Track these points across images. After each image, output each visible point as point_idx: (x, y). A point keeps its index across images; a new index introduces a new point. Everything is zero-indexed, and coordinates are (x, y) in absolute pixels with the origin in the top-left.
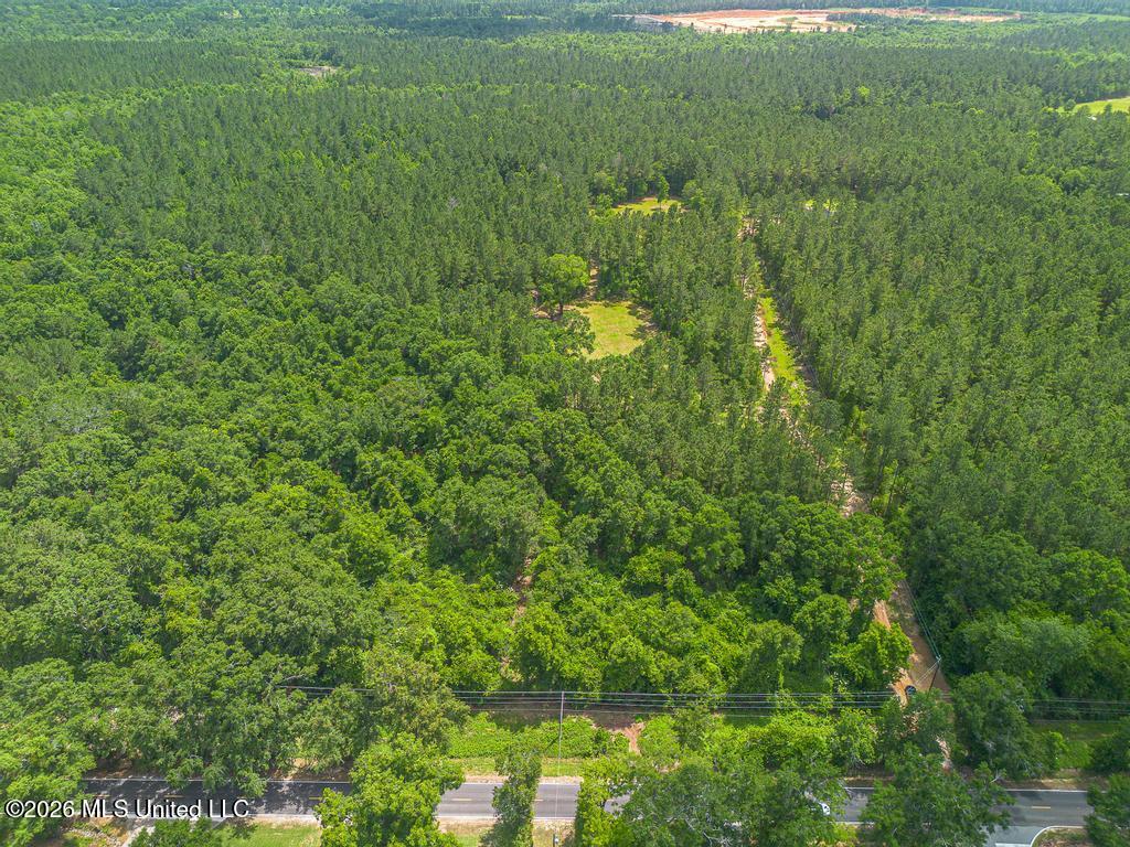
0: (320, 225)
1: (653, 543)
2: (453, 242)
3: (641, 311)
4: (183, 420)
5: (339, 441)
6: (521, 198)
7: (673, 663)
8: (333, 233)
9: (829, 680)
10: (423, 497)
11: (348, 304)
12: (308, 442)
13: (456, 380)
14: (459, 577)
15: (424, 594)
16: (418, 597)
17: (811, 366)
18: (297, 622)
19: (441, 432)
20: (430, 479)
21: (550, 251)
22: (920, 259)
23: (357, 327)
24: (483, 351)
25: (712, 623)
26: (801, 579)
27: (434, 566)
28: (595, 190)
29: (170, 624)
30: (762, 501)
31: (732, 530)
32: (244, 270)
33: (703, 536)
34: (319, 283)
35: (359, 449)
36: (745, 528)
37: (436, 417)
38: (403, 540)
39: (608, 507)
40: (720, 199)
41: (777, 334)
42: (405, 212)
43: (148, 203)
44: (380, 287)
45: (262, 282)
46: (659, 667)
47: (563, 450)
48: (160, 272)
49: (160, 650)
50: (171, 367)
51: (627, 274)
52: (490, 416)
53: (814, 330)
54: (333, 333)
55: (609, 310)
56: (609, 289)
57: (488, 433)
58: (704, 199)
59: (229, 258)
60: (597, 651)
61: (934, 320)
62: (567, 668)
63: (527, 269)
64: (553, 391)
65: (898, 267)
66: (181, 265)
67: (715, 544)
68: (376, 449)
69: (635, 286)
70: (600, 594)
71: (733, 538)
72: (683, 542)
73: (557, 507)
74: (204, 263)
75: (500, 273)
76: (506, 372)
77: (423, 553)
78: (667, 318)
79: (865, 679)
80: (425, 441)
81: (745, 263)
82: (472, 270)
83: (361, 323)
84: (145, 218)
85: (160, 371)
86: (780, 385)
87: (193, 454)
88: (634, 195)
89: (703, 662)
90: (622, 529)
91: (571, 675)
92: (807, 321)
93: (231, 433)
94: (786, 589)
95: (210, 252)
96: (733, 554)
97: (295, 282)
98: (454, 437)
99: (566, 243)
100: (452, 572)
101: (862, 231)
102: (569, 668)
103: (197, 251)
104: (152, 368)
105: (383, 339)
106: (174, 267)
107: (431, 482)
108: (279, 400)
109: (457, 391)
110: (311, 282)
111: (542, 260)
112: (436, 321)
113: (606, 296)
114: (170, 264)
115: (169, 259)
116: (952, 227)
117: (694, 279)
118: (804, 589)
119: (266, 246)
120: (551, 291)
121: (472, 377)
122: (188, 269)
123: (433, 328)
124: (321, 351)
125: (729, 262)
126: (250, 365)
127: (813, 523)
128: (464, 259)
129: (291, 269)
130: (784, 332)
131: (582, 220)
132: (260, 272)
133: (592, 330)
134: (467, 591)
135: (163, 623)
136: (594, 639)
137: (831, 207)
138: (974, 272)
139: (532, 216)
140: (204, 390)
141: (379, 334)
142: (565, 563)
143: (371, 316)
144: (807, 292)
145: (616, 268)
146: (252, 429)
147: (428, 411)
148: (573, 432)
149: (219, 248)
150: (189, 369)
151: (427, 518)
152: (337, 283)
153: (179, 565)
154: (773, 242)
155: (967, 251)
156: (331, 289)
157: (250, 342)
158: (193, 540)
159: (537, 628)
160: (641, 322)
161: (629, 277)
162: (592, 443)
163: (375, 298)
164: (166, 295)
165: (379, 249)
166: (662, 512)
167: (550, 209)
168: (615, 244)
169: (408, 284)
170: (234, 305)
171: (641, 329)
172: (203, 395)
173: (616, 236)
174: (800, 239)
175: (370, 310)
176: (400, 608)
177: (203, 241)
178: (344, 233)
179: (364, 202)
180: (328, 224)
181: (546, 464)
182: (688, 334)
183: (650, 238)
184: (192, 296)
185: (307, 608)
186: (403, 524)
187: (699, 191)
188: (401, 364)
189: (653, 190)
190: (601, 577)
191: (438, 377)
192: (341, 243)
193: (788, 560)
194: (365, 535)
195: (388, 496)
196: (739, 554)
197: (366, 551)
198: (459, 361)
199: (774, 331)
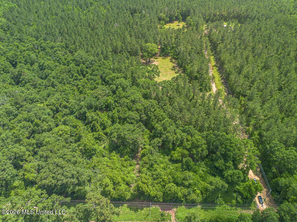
0: (76, 32)
1: (179, 146)
2: (116, 39)
3: (174, 60)
4: (32, 101)
5: (81, 109)
6: (137, 23)
7: (185, 191)
8: (80, 35)
9: (235, 195)
10: (107, 128)
11: (84, 60)
12: (71, 109)
13: (117, 88)
14: (118, 155)
15: (107, 162)
16: (105, 163)
17: (226, 80)
18: (65, 181)
19: (112, 105)
20: (109, 121)
21: (146, 42)
22: (261, 45)
23: (87, 68)
24: (125, 78)
25: (197, 174)
26: (226, 161)
27: (111, 152)
28: (160, 19)
29: (26, 177)
30: (214, 135)
31: (204, 144)
32: (52, 48)
33: (195, 146)
34: (76, 52)
35: (87, 111)
36: (208, 143)
37: (111, 100)
38: (101, 142)
39: (165, 135)
40: (198, 24)
41: (215, 69)
42: (102, 28)
43: (25, 23)
44: (94, 54)
45: (58, 52)
46: (181, 192)
47: (150, 114)
48: (27, 48)
49: (24, 184)
50: (29, 82)
51: (170, 48)
52: (127, 101)
53: (228, 70)
54: (79, 70)
55: (164, 60)
56: (164, 53)
57: (127, 106)
58: (193, 23)
59: (47, 43)
60: (161, 185)
61: (266, 67)
62: (152, 193)
63: (139, 48)
64: (147, 93)
65: (254, 48)
66: (34, 45)
67: (199, 149)
68: (93, 111)
69: (172, 52)
70: (162, 163)
71: (204, 147)
72: (188, 147)
73: (148, 132)
74: (41, 44)
75: (131, 49)
76: (133, 85)
77: (107, 147)
78: (182, 64)
79: (247, 197)
80: (107, 108)
81: (206, 47)
82: (122, 48)
83: (88, 66)
84: (24, 29)
85: (26, 83)
86: (219, 92)
87: (34, 115)
88: (171, 21)
89: (195, 190)
90: (169, 142)
91: (153, 195)
92: (226, 66)
93: (47, 105)
94: (221, 164)
95: (42, 41)
96: (204, 152)
97: (68, 52)
98: (116, 107)
99: (151, 39)
100: (116, 153)
101: (242, 35)
102: (153, 193)
103: (38, 40)
104: (23, 82)
105: (94, 72)
106: (32, 46)
107: (109, 122)
108: (63, 94)
109: (117, 92)
110: (73, 52)
111: (144, 45)
112: (111, 67)
113: (163, 56)
114: (30, 45)
115: (30, 43)
116: (270, 34)
117: (191, 52)
118: (228, 164)
119: (60, 38)
120: (146, 55)
121: (122, 87)
122: (36, 47)
123: (110, 70)
124: (76, 76)
125: (201, 46)
126: (53, 82)
127: (231, 143)
128: (119, 44)
129: (67, 47)
130: (217, 68)
131: (156, 31)
132: (57, 49)
133: (159, 70)
134: (121, 160)
135: (24, 175)
136: (160, 182)
137: (232, 26)
138: (277, 50)
139: (140, 29)
140: (39, 90)
141: (93, 71)
142: (151, 153)
143: (91, 64)
144: (225, 56)
145: (166, 46)
146: (54, 104)
147: (108, 98)
148: (153, 108)
149: (45, 40)
150: (35, 83)
151: (108, 134)
152: (81, 53)
153: (30, 153)
154: (215, 38)
155: (276, 43)
156: (79, 55)
157: (54, 73)
158: (34, 145)
159: (142, 182)
160: (173, 64)
161: (170, 49)
162: (160, 112)
163: (92, 58)
164: (29, 56)
165: (94, 41)
166: (182, 137)
167: (146, 27)
168: (166, 39)
169: (102, 53)
170: (49, 60)
171: (174, 67)
172: (39, 91)
173: (167, 37)
174: (223, 37)
175: (91, 62)
176: (99, 167)
177: (40, 37)
178: (83, 35)
179: (89, 24)
180: (78, 31)
181: (145, 118)
182: (189, 70)
183: (177, 37)
184: (37, 56)
185: (67, 176)
186: (101, 137)
187: (191, 20)
188: (100, 81)
189: (177, 19)
190: (162, 156)
191: (111, 86)
192: (82, 38)
193: (222, 154)
194: (88, 144)
195: (96, 128)
196: (206, 152)
197: (88, 149)
198: (118, 82)
199: (214, 68)
